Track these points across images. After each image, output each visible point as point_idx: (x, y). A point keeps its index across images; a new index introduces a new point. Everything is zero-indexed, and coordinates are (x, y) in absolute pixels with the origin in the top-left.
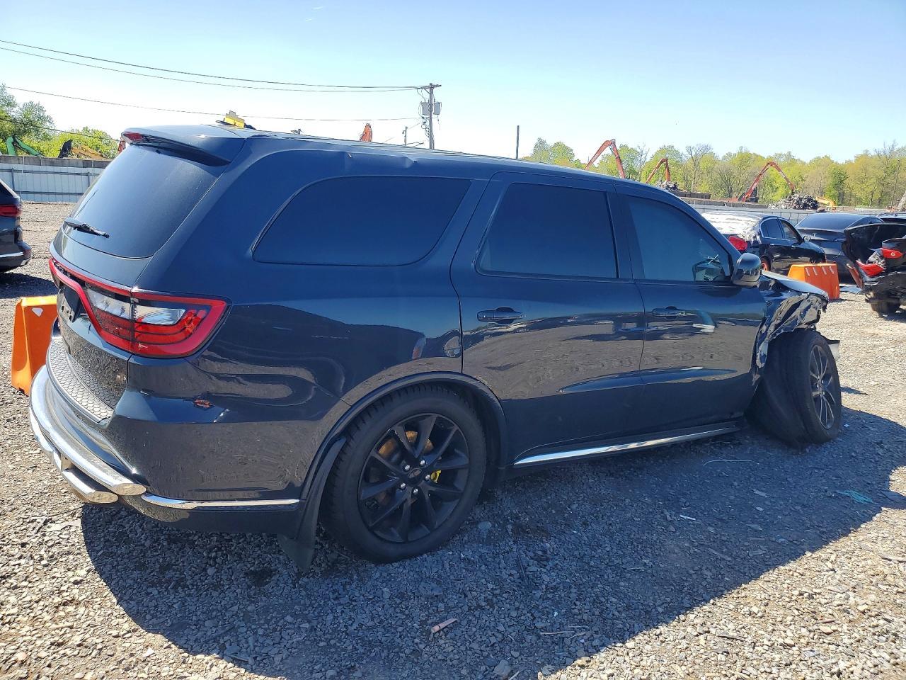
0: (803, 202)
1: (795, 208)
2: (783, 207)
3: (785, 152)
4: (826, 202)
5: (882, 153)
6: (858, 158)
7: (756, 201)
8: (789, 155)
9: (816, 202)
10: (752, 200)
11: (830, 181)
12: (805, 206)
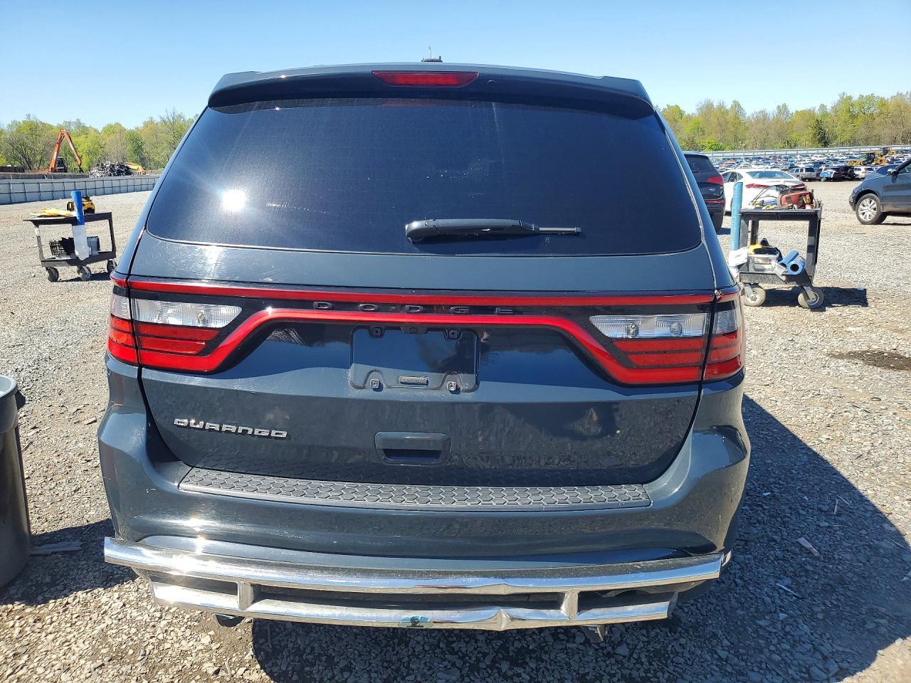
0: (117, 168)
1: (110, 175)
2: (98, 175)
3: (74, 120)
4: (135, 167)
5: (167, 120)
6: (146, 124)
7: (66, 171)
8: (79, 124)
9: (128, 167)
10: (60, 171)
11: (129, 147)
12: (119, 173)
